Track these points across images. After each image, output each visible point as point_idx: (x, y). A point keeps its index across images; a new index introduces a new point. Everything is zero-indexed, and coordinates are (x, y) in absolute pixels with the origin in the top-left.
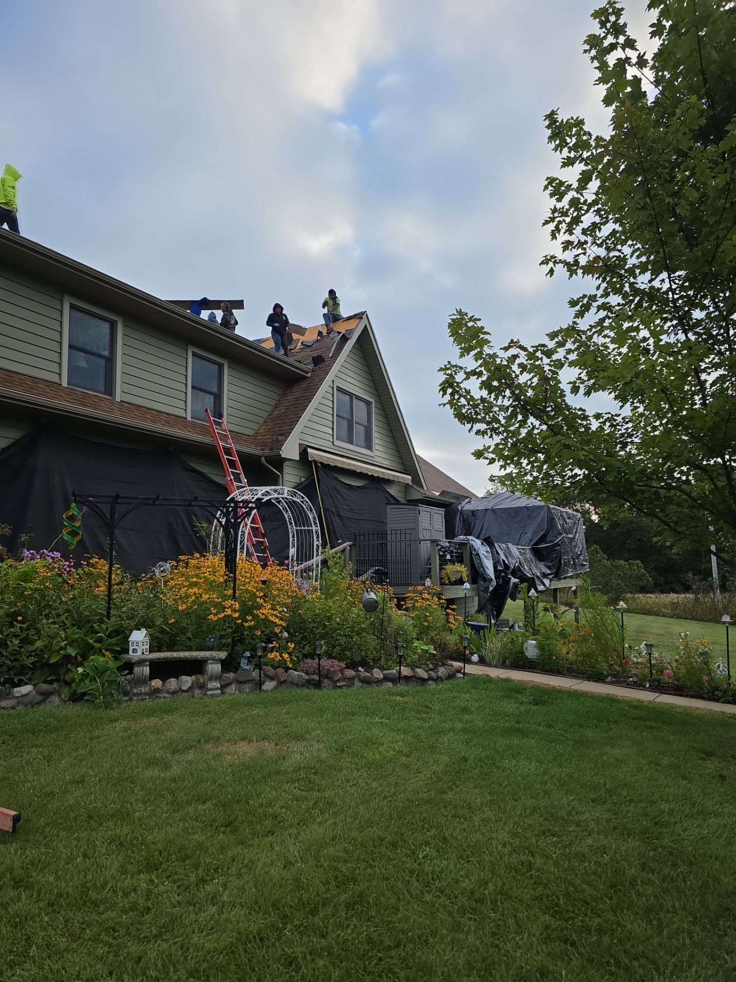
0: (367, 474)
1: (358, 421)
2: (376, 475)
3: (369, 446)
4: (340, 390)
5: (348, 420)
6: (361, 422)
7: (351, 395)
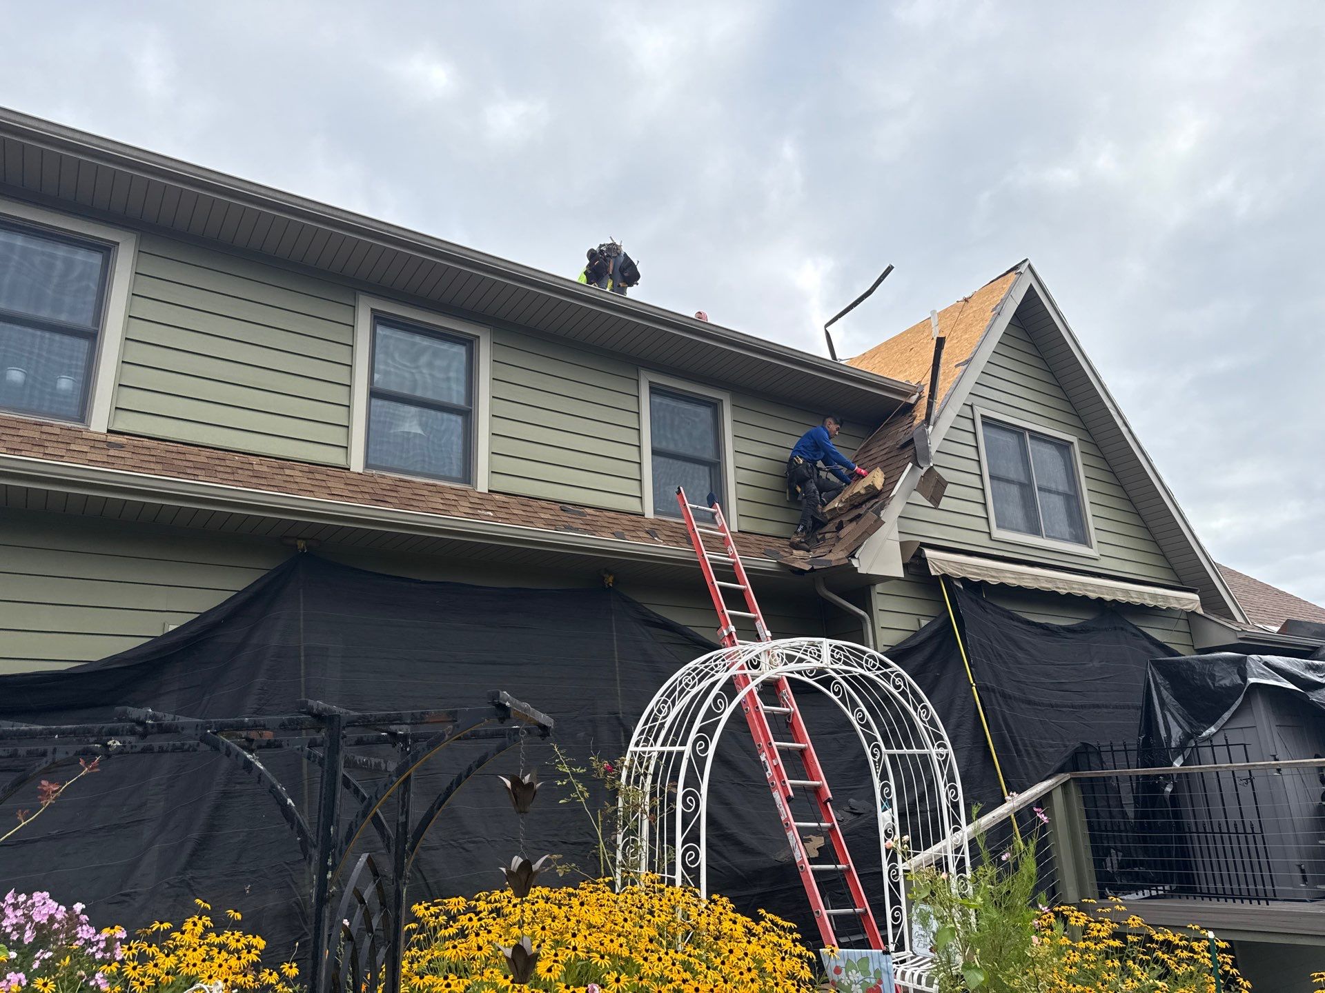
0: (1085, 598)
1: (1045, 484)
2: (1108, 598)
3: (1081, 537)
4: (988, 422)
5: (1021, 485)
6: (1053, 486)
7: (1018, 431)
